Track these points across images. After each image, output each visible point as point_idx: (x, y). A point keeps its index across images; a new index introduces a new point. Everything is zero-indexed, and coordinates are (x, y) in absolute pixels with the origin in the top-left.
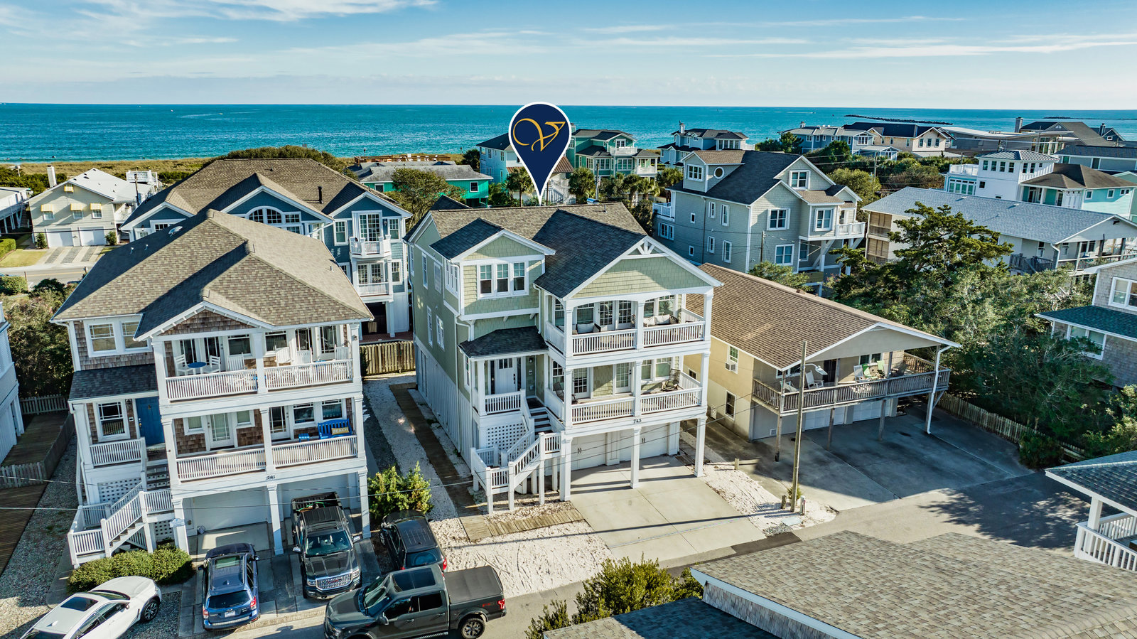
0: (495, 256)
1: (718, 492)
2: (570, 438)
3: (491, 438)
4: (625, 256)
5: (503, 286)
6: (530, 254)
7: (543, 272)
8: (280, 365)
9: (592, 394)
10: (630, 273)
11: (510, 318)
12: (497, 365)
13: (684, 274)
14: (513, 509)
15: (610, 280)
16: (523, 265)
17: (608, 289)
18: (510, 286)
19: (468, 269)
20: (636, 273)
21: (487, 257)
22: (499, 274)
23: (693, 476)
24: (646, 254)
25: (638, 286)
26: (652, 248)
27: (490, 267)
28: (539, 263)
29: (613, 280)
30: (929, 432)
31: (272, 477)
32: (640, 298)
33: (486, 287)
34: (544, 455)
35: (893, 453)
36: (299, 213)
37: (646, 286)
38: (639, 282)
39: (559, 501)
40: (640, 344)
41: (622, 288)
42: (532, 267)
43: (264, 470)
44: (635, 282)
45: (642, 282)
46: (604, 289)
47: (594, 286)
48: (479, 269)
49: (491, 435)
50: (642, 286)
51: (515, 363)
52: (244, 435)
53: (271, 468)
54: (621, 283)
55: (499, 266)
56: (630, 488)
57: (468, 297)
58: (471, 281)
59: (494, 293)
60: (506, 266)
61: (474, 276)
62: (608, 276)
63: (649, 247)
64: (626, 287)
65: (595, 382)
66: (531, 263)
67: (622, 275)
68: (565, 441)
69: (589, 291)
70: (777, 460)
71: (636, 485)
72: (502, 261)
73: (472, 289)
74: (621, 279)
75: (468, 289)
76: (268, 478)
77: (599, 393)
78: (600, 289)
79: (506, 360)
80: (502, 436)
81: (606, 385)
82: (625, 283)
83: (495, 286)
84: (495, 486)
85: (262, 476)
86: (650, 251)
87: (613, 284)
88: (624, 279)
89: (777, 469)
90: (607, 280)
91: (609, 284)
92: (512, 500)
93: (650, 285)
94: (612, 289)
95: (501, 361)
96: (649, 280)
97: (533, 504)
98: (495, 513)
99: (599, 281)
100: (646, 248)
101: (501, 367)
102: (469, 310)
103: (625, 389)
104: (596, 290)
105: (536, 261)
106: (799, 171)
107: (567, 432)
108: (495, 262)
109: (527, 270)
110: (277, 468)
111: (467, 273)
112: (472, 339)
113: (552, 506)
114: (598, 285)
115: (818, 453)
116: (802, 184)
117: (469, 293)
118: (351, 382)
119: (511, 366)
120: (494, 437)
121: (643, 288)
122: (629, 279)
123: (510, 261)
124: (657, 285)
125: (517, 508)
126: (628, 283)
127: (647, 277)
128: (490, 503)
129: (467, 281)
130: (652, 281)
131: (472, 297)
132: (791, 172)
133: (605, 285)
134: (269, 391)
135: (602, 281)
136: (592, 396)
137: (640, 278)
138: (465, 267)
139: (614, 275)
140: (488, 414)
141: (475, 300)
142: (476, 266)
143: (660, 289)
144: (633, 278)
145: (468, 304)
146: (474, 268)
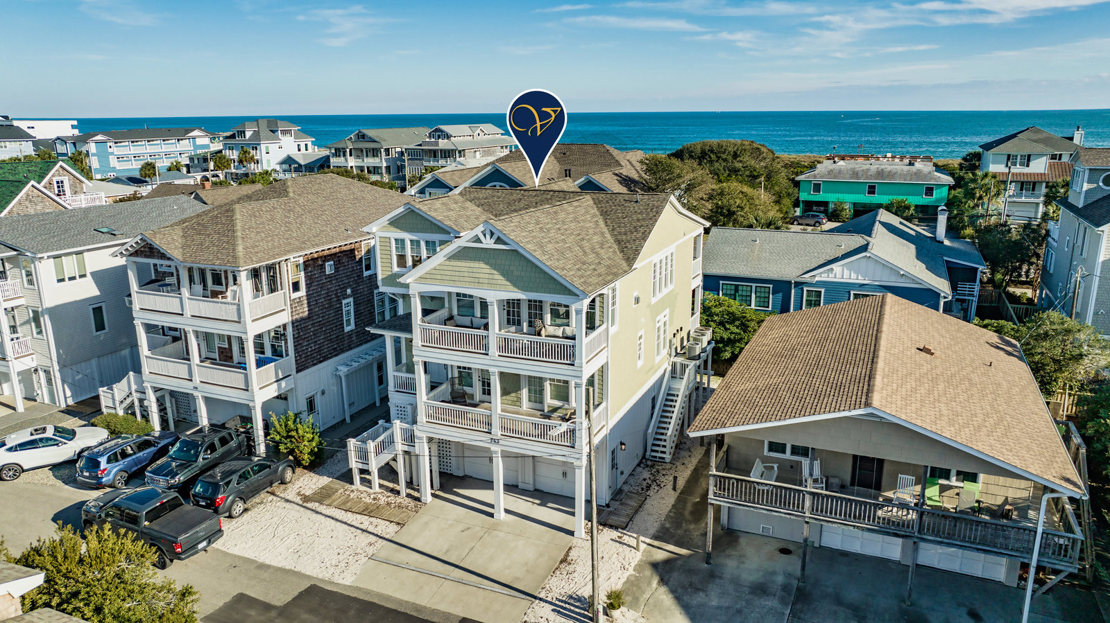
0: (407, 231)
1: (563, 561)
4: (464, 242)
5: (418, 262)
6: (440, 233)
10: (476, 264)
15: (454, 268)
16: (434, 243)
19: (383, 240)
20: (482, 265)
21: (399, 231)
22: (413, 249)
24: (488, 243)
25: (486, 281)
26: (495, 236)
27: (403, 241)
29: (457, 269)
32: (490, 296)
33: (401, 261)
34: (401, 446)
37: (495, 282)
38: (487, 276)
40: (494, 350)
41: (469, 279)
43: (192, 380)
44: (482, 276)
45: (490, 276)
46: (448, 278)
47: (437, 272)
48: (393, 242)
50: (491, 281)
52: (222, 352)
54: (466, 274)
55: (412, 241)
57: (385, 269)
58: (386, 252)
59: (409, 269)
60: (418, 242)
61: (390, 248)
62: (453, 263)
64: (473, 280)
66: (442, 243)
67: (467, 264)
69: (432, 276)
72: (414, 238)
73: (387, 261)
74: (466, 269)
75: (383, 261)
78: (444, 277)
82: (471, 275)
83: (410, 262)
84: (358, 460)
85: (190, 385)
86: (493, 241)
87: (457, 274)
88: (470, 270)
90: (451, 268)
91: (454, 273)
93: (500, 282)
94: (456, 279)
96: (498, 277)
99: (442, 268)
100: (488, 236)
102: (385, 282)
104: (439, 277)
105: (446, 242)
108: (407, 237)
109: (438, 249)
110: (200, 382)
111: (382, 244)
112: (402, 314)
114: (442, 272)
117: (386, 265)
121: (492, 285)
122: (475, 270)
123: (423, 238)
124: (509, 283)
126: (474, 275)
127: (496, 272)
129: (383, 252)
130: (501, 277)
131: (389, 269)
133: (449, 273)
135: (445, 268)
137: (488, 271)
138: (380, 237)
139: (459, 263)
140: (397, 391)
141: (390, 273)
142: (390, 239)
143: (512, 288)
144: (479, 270)
145: (385, 276)
146: (388, 240)
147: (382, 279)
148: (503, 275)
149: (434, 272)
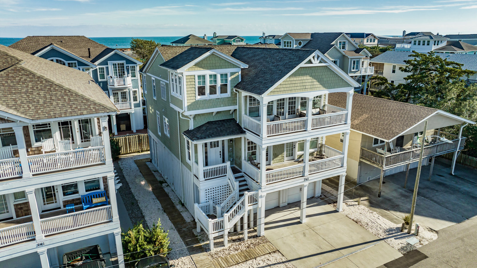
0: (208, 69)
1: (356, 222)
2: (264, 194)
3: (208, 196)
4: (302, 64)
5: (213, 90)
6: (231, 68)
7: (240, 80)
8: (46, 152)
9: (272, 162)
10: (305, 78)
11: (218, 113)
12: (209, 145)
13: (337, 78)
14: (227, 245)
15: (292, 82)
16: (226, 75)
17: (291, 89)
18: (218, 90)
19: (189, 77)
20: (308, 77)
21: (202, 69)
22: (211, 81)
23: (336, 211)
24: (316, 63)
25: (309, 87)
26: (320, 59)
27: (204, 76)
28: (237, 74)
29: (295, 82)
30: (453, 174)
31: (41, 244)
32: (310, 95)
33: (201, 91)
34: (248, 207)
35: (441, 188)
36: (76, 62)
37: (314, 86)
38: (310, 84)
39: (256, 236)
40: (309, 127)
41: (300, 88)
42: (233, 77)
43: (34, 239)
44: (308, 84)
45: (312, 83)
47: (282, 86)
48: (197, 78)
49: (207, 194)
50: (312, 87)
51: (220, 144)
52: (21, 208)
53: (40, 236)
54: (299, 85)
55: (211, 76)
56: (300, 223)
57: (189, 98)
58: (191, 86)
59: (207, 96)
60: (215, 76)
61: (194, 83)
62: (292, 79)
63: (318, 59)
64: (302, 87)
65: (273, 155)
66: (232, 74)
67: (300, 78)
68: (261, 197)
69: (278, 90)
70: (379, 196)
71: (305, 220)
72: (212, 72)
73: (192, 92)
74: (299, 82)
75: (189, 92)
76: (38, 245)
77: (276, 161)
78: (286, 89)
79: (215, 142)
80: (215, 194)
81: (280, 156)
82: (301, 85)
83: (207, 91)
84: (215, 232)
85: (33, 244)
86: (318, 61)
87: (294, 85)
88: (301, 81)
89: (382, 202)
90: (290, 82)
91: (291, 85)
92: (226, 239)
93: (316, 86)
94: (293, 88)
95: (211, 143)
96: (316, 83)
97: (240, 240)
98: (215, 249)
99: (285, 83)
100: (316, 59)
101: (211, 147)
102: (190, 108)
103: (291, 158)
104: (283, 89)
105: (235, 73)
106: (342, 41)
107: (263, 190)
108: (207, 73)
109: (229, 79)
110: (45, 236)
111: (188, 81)
112: (192, 128)
113: (253, 240)
114: (284, 86)
115: (400, 190)
116: (343, 48)
117: (190, 95)
118: (104, 164)
119: (218, 146)
120: (210, 195)
121: (312, 89)
122: (304, 81)
123: (218, 72)
124: (321, 86)
125: (230, 245)
126: (303, 84)
127: (315, 81)
128: (212, 242)
129: (188, 87)
130: (318, 83)
131: (193, 98)
132: (339, 41)
133: (288, 86)
134: (33, 175)
135: (287, 83)
136: (272, 164)
137: (310, 81)
138: (186, 76)
139: (295, 79)
140: (205, 180)
141: (194, 100)
142: (194, 76)
143: (322, 88)
144: (306, 81)
145: (189, 104)
146: (193, 77)
147: (188, 106)
148: (319, 82)
149: (280, 87)
